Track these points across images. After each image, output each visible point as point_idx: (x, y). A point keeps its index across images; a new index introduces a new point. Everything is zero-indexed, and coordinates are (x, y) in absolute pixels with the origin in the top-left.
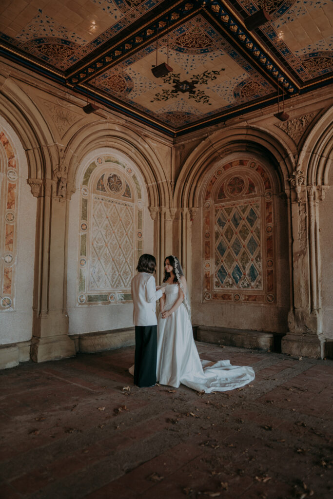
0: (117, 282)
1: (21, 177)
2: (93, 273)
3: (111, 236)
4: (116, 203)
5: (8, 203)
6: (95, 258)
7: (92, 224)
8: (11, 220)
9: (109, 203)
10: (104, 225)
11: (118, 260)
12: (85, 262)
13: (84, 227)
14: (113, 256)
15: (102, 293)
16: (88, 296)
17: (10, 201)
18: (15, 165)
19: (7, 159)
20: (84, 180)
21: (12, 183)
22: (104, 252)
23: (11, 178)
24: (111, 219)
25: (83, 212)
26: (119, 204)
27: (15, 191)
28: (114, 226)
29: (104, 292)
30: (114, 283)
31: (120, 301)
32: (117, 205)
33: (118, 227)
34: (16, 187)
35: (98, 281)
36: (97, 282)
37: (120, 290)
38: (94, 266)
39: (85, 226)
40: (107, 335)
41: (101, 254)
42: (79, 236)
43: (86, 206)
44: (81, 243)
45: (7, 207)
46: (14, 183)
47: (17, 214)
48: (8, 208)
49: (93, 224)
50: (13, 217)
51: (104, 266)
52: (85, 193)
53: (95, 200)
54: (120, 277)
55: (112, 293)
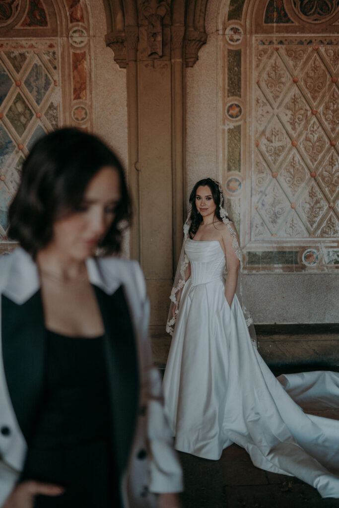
0: (324, 224)
1: (94, 36)
2: (260, 206)
3: (308, 122)
4: (321, 42)
5: (75, 90)
6: (264, 175)
7: (254, 103)
8: (83, 119)
9: (300, 47)
10: (287, 100)
11: (326, 174)
12: (240, 184)
13: (235, 111)
14: (313, 167)
15: (283, 247)
16: (249, 253)
17: (78, 86)
18: (82, 17)
19: (67, 8)
20: (232, 8)
21: (78, 52)
22: (288, 160)
23: (75, 42)
24: (306, 82)
25: (230, 79)
26: (330, 43)
27: (86, 65)
28: (314, 98)
29: (289, 245)
30: (315, 226)
31: (333, 265)
32: (322, 49)
33: (327, 99)
34: (88, 57)
35: (274, 222)
36: (271, 226)
37: (334, 242)
38: (261, 192)
39: (237, 110)
40: (276, 337)
41: (281, 164)
42: (224, 130)
43: (239, 65)
44: (229, 146)
45: (73, 97)
46: (82, 51)
47: (91, 106)
48: (74, 99)
49: (258, 101)
50: (86, 114)
51: (288, 190)
52: (236, 37)
53: (261, 47)
54: (332, 213)
55: (310, 247)
